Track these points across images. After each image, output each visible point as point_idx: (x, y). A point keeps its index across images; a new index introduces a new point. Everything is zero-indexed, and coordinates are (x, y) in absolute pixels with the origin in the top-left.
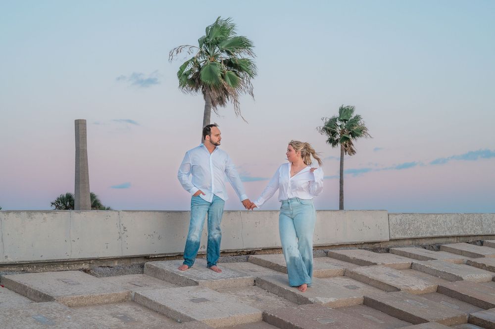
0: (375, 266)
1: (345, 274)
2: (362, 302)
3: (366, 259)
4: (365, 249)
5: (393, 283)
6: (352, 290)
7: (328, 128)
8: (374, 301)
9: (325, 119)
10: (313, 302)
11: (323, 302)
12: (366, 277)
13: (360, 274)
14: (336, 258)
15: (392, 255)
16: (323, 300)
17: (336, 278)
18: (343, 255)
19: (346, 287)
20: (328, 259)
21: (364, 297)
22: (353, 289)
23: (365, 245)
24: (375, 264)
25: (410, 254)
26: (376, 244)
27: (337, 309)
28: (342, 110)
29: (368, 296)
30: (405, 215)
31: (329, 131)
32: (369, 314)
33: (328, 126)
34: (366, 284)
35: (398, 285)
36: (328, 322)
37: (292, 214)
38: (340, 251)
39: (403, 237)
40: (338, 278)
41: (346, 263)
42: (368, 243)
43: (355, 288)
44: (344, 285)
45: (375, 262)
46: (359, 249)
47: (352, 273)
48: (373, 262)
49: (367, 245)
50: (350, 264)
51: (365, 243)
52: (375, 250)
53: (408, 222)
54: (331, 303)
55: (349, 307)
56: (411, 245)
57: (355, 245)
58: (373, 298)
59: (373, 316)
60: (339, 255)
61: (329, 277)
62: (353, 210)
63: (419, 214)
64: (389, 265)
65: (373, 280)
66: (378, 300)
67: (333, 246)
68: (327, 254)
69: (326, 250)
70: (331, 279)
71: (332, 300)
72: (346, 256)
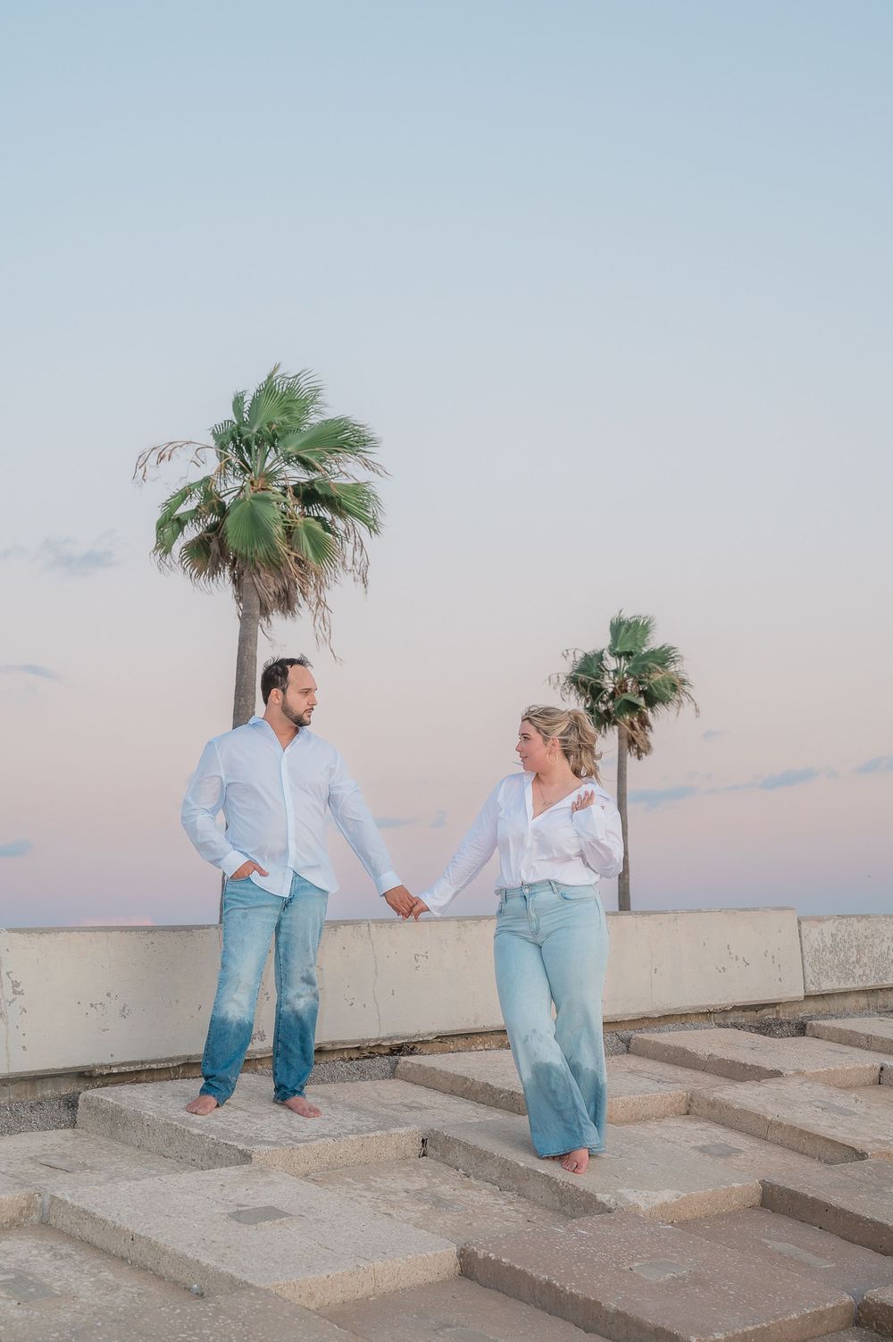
0: (779, 1080)
1: (691, 1109)
2: (757, 1199)
3: (749, 1058)
4: (735, 1026)
5: (840, 1134)
6: (721, 1161)
7: (582, 677)
8: (794, 1196)
9: (571, 652)
10: (611, 1205)
11: (643, 1205)
12: (758, 1117)
13: (737, 1106)
14: (654, 1057)
15: (815, 1041)
16: (643, 1199)
17: (666, 1122)
18: (677, 1049)
19: (702, 1149)
20: (632, 1062)
21: (763, 1183)
22: (721, 1155)
23: (736, 1013)
24: (777, 1074)
25: (868, 1037)
26: (765, 1011)
27: (684, 1224)
28: (617, 628)
29: (776, 1180)
30: (845, 921)
31: (584, 685)
32: (782, 1237)
33: (580, 670)
34: (759, 1137)
35: (857, 1141)
36: (668, 1276)
37: (536, 932)
38: (665, 1035)
39: (843, 986)
40: (674, 1123)
41: (688, 1072)
42: (744, 1008)
43: (727, 1152)
44: (693, 1144)
45: (776, 1067)
46: (720, 1026)
47: (713, 1105)
48: (769, 1068)
49: (740, 1014)
50: (699, 1075)
51: (735, 1008)
52: (764, 1029)
53: (854, 943)
54: (665, 1207)
55: (720, 1216)
56: (863, 1009)
57: (708, 1015)
58: (791, 1187)
59: (798, 1246)
60: (666, 1048)
61: (646, 1119)
62: (699, 911)
63: (885, 916)
64: (816, 1078)
65: (780, 1125)
66: (805, 1191)
67: (644, 1021)
68: (628, 1047)
69: (624, 1034)
70: (652, 1125)
71: (667, 1196)
72: (685, 1052)
